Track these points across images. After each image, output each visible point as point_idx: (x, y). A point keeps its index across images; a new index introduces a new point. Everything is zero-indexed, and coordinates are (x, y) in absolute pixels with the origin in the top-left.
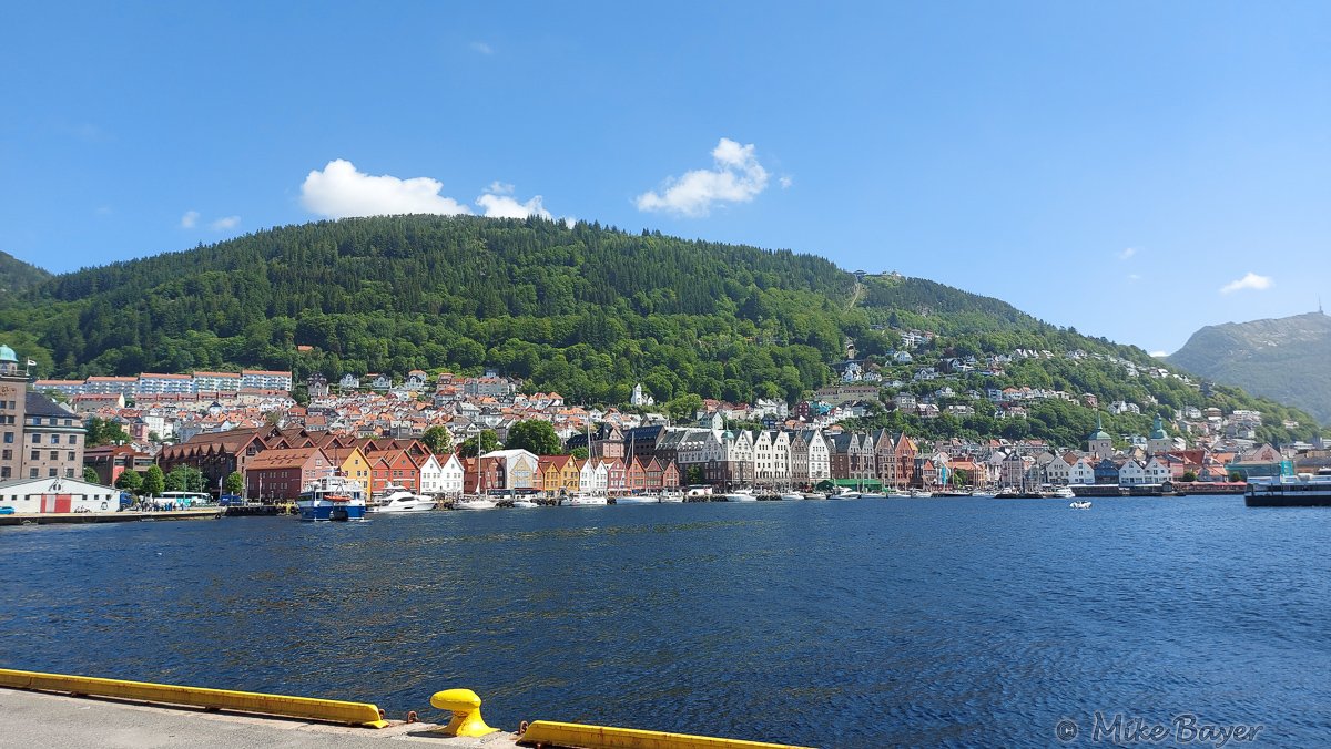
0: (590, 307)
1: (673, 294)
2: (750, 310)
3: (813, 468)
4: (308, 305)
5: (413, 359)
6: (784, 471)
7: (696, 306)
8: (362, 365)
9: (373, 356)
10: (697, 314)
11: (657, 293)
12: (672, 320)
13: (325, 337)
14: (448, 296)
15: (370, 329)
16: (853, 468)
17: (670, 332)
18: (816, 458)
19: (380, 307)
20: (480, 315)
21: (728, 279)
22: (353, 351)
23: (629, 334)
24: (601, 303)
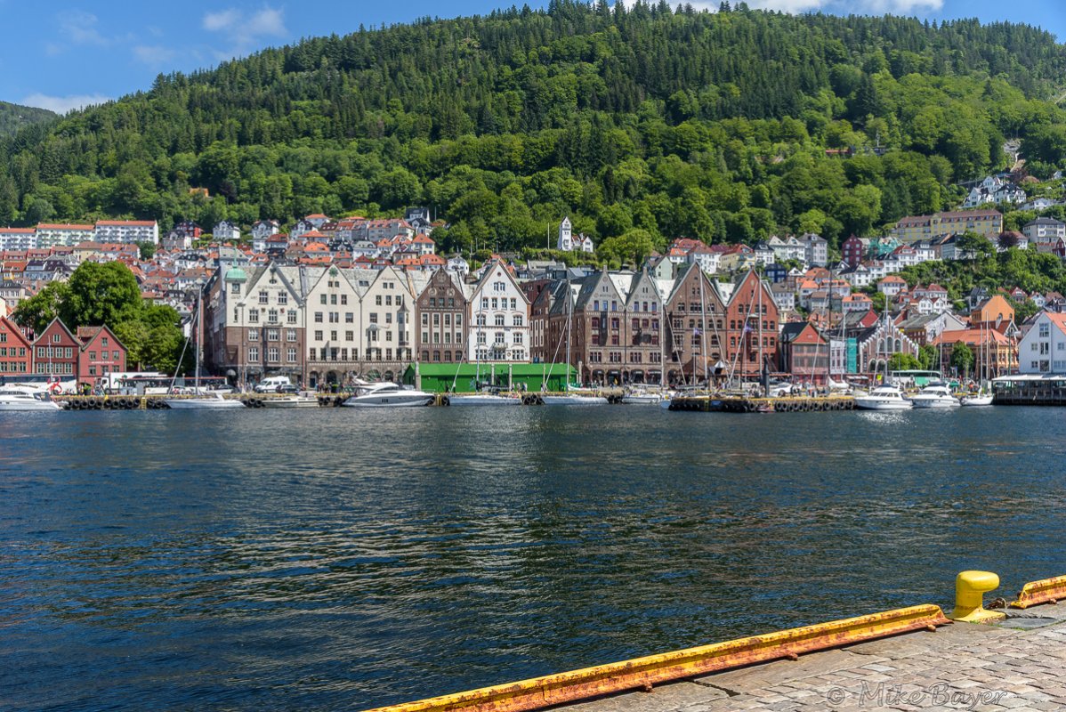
0: (595, 117)
1: (735, 90)
2: (858, 110)
3: (482, 338)
4: (220, 136)
5: (320, 200)
6: (394, 344)
7: (766, 105)
8: (252, 210)
9: (269, 198)
10: (767, 116)
11: (712, 91)
12: (717, 129)
13: (224, 175)
14: (401, 114)
15: (280, 163)
16: (600, 340)
17: (709, 146)
18: (490, 321)
19: (307, 133)
20: (435, 135)
21: (840, 67)
22: (245, 191)
23: (642, 151)
24: (617, 110)
